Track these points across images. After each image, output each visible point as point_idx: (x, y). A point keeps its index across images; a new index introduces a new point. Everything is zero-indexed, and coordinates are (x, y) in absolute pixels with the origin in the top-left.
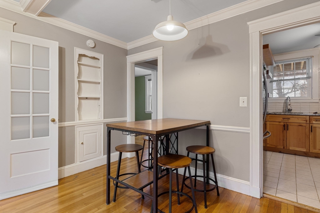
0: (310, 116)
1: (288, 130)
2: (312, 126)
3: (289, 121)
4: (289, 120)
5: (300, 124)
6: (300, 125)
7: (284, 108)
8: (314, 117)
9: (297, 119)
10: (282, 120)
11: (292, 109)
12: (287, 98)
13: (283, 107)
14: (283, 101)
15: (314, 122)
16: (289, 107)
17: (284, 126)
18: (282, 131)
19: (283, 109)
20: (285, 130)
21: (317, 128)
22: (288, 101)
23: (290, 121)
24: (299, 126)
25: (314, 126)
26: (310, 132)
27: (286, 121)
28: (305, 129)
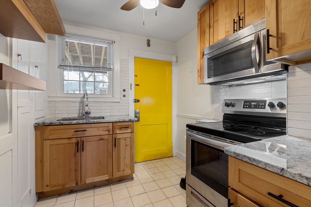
0: (113, 122)
1: (83, 151)
2: (115, 138)
3: (85, 134)
4: (85, 132)
5: (101, 137)
6: (101, 139)
7: (80, 110)
8: (118, 124)
9: (96, 129)
10: (73, 135)
11: (91, 112)
12: (84, 95)
13: (78, 108)
14: (79, 100)
15: (118, 132)
16: (87, 109)
17: (77, 144)
18: (74, 154)
19: (78, 112)
20: (78, 152)
21: (121, 139)
22: (85, 100)
23: (87, 134)
24: (99, 140)
25: (118, 138)
26: (114, 146)
27: (80, 134)
28: (108, 144)
